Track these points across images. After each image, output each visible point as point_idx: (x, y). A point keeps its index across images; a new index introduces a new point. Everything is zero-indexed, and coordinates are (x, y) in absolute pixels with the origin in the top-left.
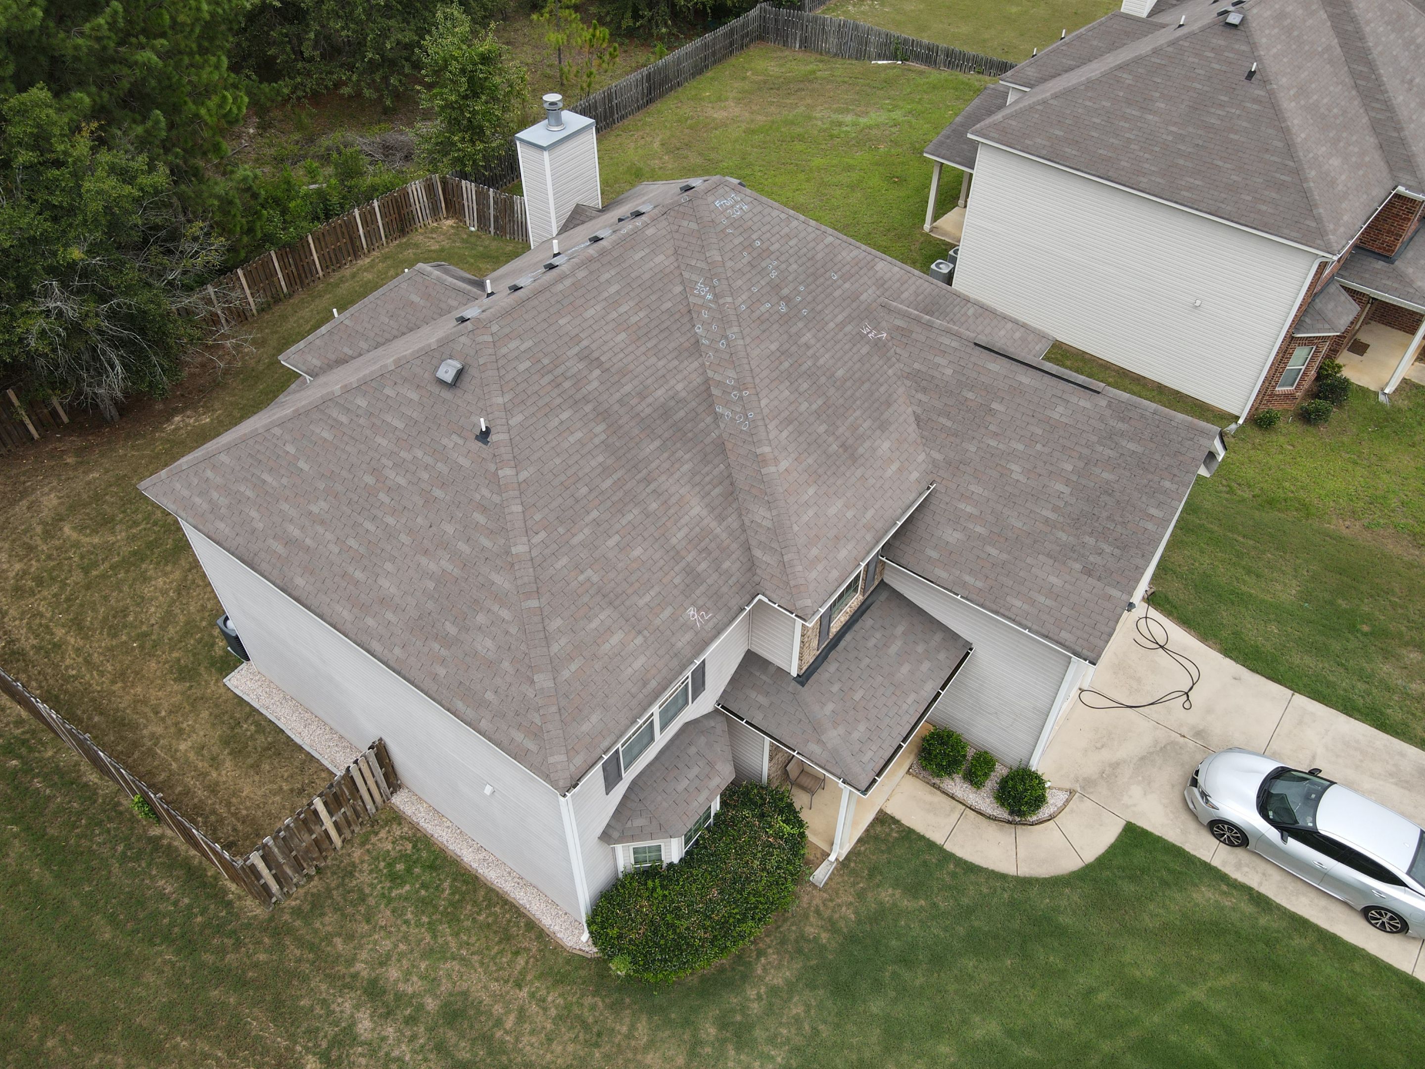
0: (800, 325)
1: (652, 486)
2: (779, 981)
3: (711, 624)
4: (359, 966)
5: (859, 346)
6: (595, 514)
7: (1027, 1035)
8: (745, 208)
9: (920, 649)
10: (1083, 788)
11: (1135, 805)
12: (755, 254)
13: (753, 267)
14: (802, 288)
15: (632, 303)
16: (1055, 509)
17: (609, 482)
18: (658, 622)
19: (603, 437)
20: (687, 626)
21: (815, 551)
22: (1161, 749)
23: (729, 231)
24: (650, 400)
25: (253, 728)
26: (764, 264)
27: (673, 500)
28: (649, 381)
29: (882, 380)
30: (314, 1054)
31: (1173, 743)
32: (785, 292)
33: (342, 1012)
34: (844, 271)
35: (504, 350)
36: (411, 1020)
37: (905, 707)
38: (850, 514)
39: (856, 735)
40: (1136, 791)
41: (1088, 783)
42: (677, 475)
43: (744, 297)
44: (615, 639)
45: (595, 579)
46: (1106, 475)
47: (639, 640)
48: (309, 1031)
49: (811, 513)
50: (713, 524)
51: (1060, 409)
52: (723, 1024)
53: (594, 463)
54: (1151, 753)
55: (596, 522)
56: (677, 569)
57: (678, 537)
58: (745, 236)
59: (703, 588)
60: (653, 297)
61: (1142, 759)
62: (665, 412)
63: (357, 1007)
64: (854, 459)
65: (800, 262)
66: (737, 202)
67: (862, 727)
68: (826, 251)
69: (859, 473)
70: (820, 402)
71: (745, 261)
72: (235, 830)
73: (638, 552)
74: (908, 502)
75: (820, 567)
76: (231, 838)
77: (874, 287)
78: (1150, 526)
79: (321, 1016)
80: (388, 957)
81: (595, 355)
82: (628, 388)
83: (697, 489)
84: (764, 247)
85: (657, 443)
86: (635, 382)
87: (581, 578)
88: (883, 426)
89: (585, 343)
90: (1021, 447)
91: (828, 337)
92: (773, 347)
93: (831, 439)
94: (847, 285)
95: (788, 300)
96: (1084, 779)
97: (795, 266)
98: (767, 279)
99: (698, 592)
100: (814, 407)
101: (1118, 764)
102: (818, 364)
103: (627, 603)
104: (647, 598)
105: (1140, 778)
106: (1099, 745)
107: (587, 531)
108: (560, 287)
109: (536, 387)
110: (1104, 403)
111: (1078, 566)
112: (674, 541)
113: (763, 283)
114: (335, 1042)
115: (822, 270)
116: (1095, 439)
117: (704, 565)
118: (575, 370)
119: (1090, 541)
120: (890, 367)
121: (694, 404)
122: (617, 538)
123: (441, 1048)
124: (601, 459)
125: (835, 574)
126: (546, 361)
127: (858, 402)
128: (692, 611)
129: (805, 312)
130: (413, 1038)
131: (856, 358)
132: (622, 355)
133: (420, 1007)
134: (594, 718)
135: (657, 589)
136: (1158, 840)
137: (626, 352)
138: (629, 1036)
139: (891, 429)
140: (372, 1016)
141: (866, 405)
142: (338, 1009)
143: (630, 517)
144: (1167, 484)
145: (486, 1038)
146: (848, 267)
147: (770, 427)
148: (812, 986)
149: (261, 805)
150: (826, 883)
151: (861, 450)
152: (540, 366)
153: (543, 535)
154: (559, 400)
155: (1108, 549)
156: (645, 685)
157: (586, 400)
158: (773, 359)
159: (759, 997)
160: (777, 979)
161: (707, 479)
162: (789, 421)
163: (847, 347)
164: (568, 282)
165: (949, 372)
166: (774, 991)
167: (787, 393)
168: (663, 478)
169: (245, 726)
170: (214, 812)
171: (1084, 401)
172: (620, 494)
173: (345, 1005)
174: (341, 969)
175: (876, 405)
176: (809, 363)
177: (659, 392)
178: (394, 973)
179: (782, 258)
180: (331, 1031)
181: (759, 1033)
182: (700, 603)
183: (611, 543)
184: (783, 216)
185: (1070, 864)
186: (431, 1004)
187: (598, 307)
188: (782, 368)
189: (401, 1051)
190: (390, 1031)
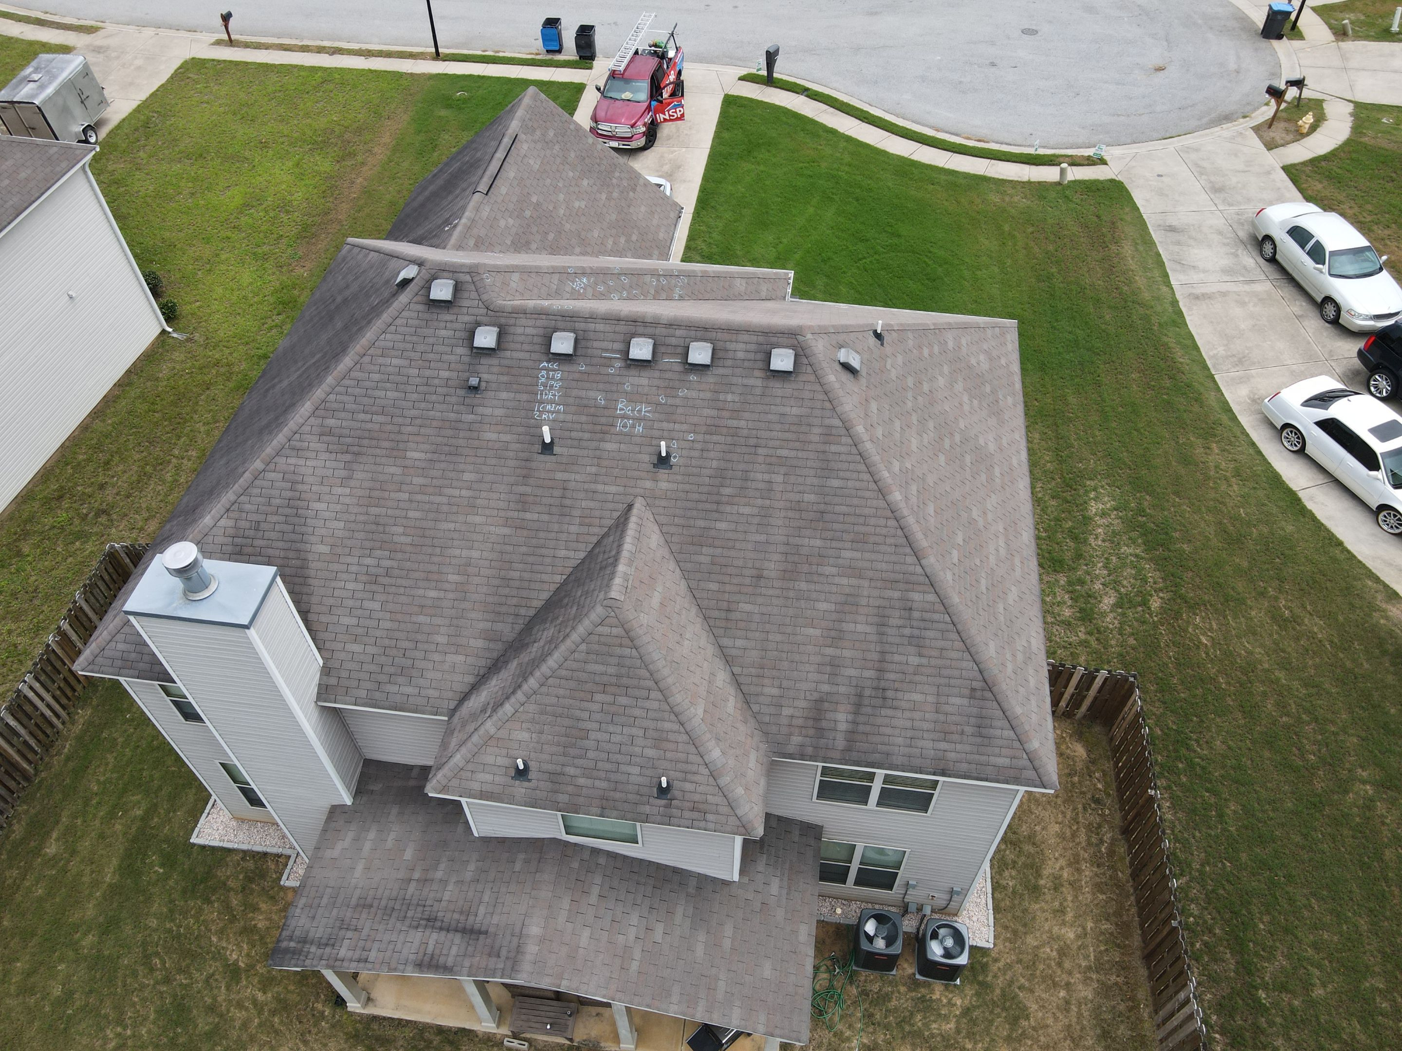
4: (1082, 636)
25: (1006, 873)
30: (1149, 608)
33: (1115, 618)
36: (1081, 582)
48: (1144, 623)
51: (531, 162)
63: (1103, 615)
72: (1085, 808)
76: (1093, 805)
79: (1129, 626)
80: (1063, 622)
114: (1132, 605)
123: (1079, 556)
133: (1070, 583)
140: (1100, 602)
142: (1116, 622)
149: (1053, 804)
169: (1011, 884)
170: (1089, 844)
171: (523, 147)
173: (1110, 621)
174: (1094, 644)
189: (1099, 570)
190: (1098, 586)
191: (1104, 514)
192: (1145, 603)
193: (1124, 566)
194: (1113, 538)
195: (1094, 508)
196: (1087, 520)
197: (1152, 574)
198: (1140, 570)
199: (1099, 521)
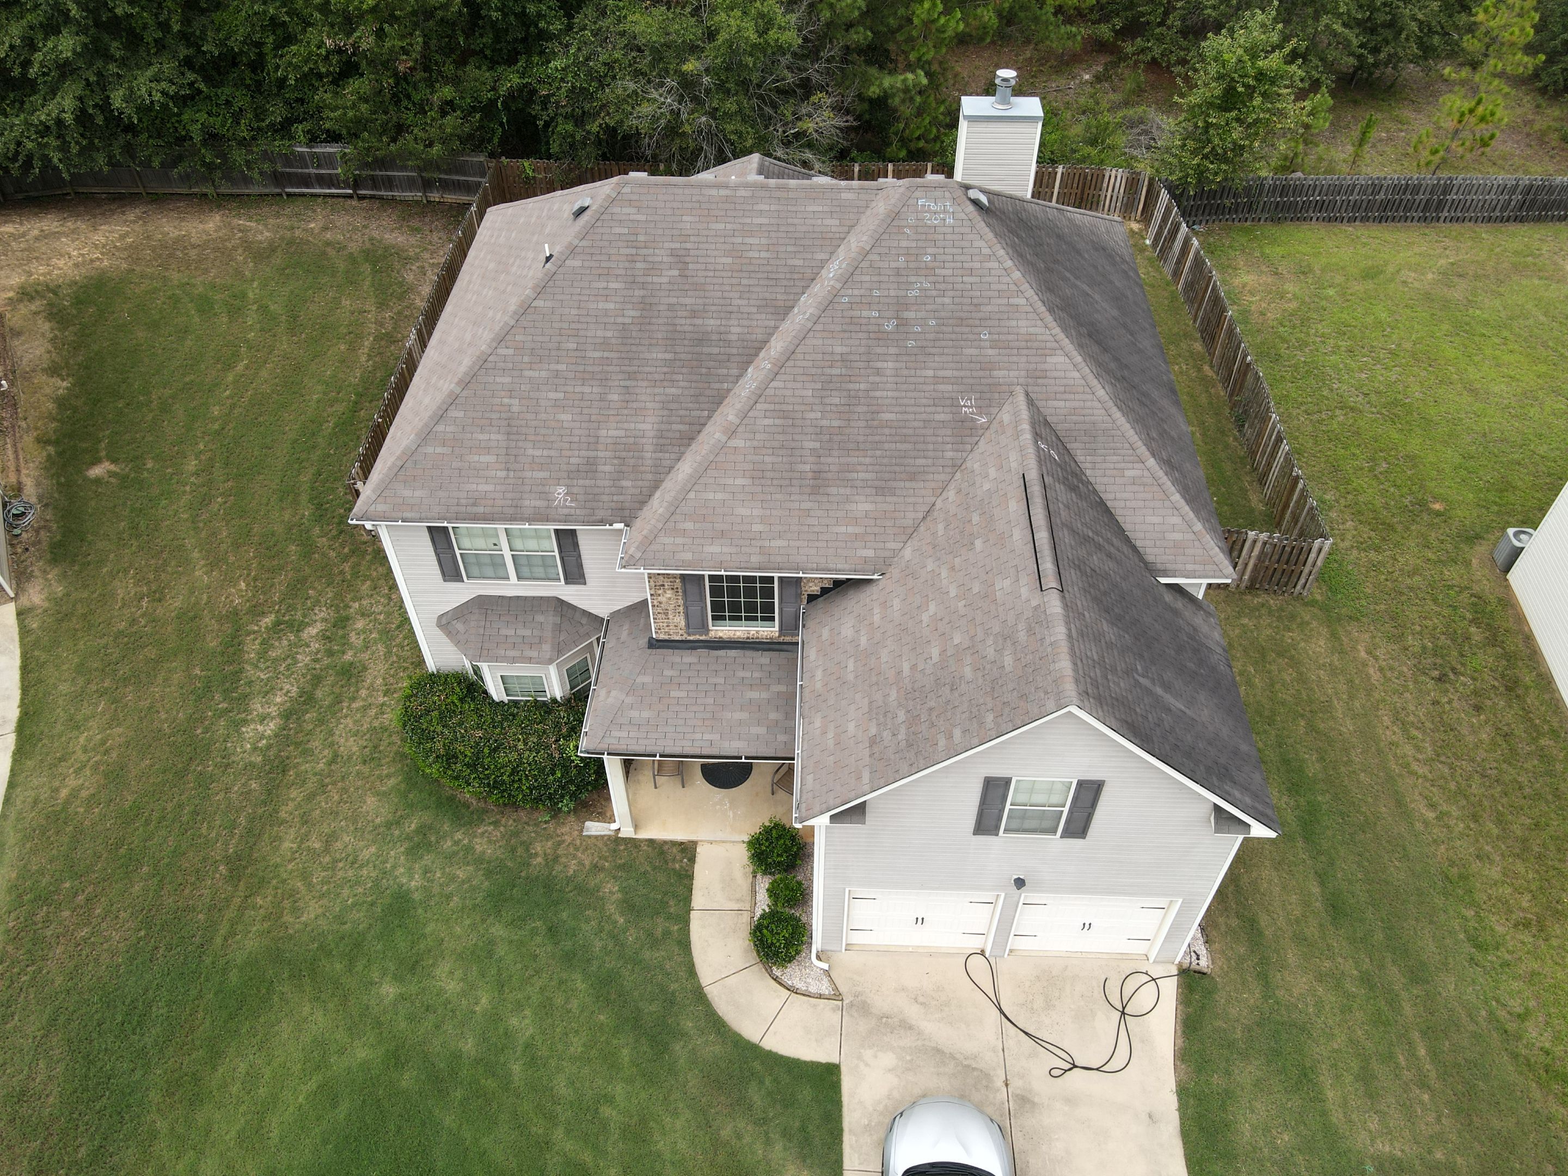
0: (892, 350)
1: (628, 383)
2: (479, 848)
3: (566, 511)
4: (355, 605)
5: (940, 409)
6: (562, 367)
7: (532, 1062)
8: (949, 221)
9: (773, 716)
10: (851, 1005)
11: (867, 1065)
12: (912, 265)
13: (898, 275)
14: (932, 322)
15: (764, 241)
16: (913, 668)
17: (597, 354)
18: (529, 474)
19: (628, 321)
20: (545, 496)
21: (689, 525)
22: (968, 1066)
23: (907, 231)
24: (699, 322)
26: (913, 279)
27: (635, 405)
28: (714, 308)
29: (930, 454)
31: (986, 1076)
32: (907, 314)
33: (315, 614)
34: (1003, 337)
35: (617, 210)
36: (330, 653)
37: (698, 736)
38: (757, 528)
39: (635, 714)
40: (888, 1059)
41: (864, 1008)
42: (657, 390)
43: (856, 292)
44: (485, 459)
45: (515, 409)
46: (968, 672)
47: (502, 474)
49: (720, 496)
50: (649, 448)
51: (1007, 582)
52: (423, 830)
53: (599, 333)
54: (952, 1057)
55: (557, 374)
56: (583, 453)
57: (609, 432)
58: (920, 244)
59: (587, 482)
60: (790, 249)
61: (938, 1051)
62: (702, 339)
63: (324, 620)
64: (815, 491)
65: (956, 300)
66: (945, 212)
67: (646, 714)
68: (1003, 309)
69: (806, 505)
70: (836, 423)
71: (893, 265)
73: (566, 417)
74: (832, 566)
75: (679, 540)
77: (1023, 373)
78: (942, 742)
79: (306, 606)
81: (688, 259)
82: (688, 301)
83: (666, 413)
84: (931, 265)
85: (669, 356)
86: (700, 301)
87: (506, 401)
88: (881, 491)
89: (688, 246)
90: (953, 593)
91: (912, 379)
92: (838, 349)
93: (811, 459)
94: (990, 352)
95: (903, 323)
96: (864, 1002)
97: (947, 300)
98: (902, 293)
99: (581, 482)
100: (825, 423)
101: (911, 1028)
102: (872, 394)
103: (520, 444)
104: (538, 453)
105: (908, 1058)
106: (921, 999)
107: (543, 374)
108: (714, 192)
109: (613, 251)
110: (1034, 603)
111: (873, 731)
112: (603, 433)
113: (892, 293)
114: (290, 625)
115: (977, 322)
116: (996, 629)
117: (608, 468)
118: (660, 259)
119: (902, 716)
120: (953, 450)
121: (734, 351)
122: (561, 395)
123: (317, 680)
124: (609, 334)
125: (688, 556)
126: (641, 238)
127: (878, 453)
128: (561, 490)
129: (911, 343)
130: (316, 661)
131: (924, 416)
132: (711, 274)
133: (342, 652)
134: (418, 493)
135: (552, 453)
136: (838, 1104)
137: (717, 274)
138: (381, 779)
139: (889, 499)
140: (321, 631)
141: (885, 461)
142: (316, 611)
143: (587, 389)
144: (990, 717)
145: (338, 700)
146: (1011, 337)
147: (758, 406)
148: (489, 874)
150: (589, 837)
151: (833, 490)
152: (633, 238)
153: (511, 351)
154: (622, 272)
155: (902, 736)
156: (474, 505)
157: (643, 285)
158: (827, 357)
159: (457, 843)
160: (480, 845)
161: (682, 412)
162: (784, 415)
163: (924, 401)
164: (723, 192)
165: (987, 486)
166: (469, 849)
167: (810, 393)
168: (645, 384)
171: (1026, 588)
172: (597, 369)
173: (322, 613)
174: (348, 597)
175: (897, 469)
176: (862, 386)
177: (712, 322)
178: (360, 625)
179: (942, 286)
180: (299, 616)
181: (428, 859)
182: (575, 490)
183: (552, 395)
184: (986, 251)
185: (750, 1030)
186: (348, 656)
187: (729, 226)
188: (828, 371)
189: (304, 659)
190: (315, 646)
191: (263, 719)
192: (278, 623)
193: (275, 660)
194: (268, 691)
195: (270, 728)
196: (287, 715)
197: (252, 648)
198: (262, 654)
199: (273, 710)
